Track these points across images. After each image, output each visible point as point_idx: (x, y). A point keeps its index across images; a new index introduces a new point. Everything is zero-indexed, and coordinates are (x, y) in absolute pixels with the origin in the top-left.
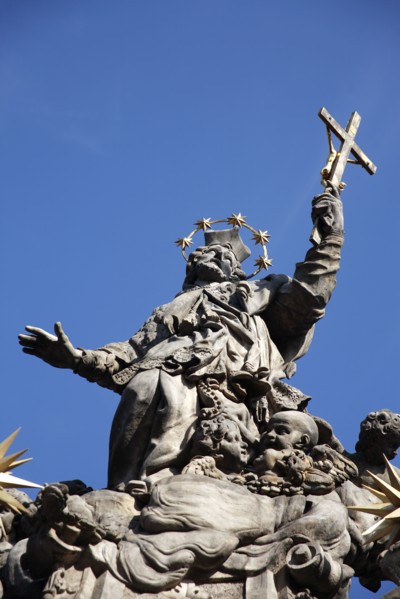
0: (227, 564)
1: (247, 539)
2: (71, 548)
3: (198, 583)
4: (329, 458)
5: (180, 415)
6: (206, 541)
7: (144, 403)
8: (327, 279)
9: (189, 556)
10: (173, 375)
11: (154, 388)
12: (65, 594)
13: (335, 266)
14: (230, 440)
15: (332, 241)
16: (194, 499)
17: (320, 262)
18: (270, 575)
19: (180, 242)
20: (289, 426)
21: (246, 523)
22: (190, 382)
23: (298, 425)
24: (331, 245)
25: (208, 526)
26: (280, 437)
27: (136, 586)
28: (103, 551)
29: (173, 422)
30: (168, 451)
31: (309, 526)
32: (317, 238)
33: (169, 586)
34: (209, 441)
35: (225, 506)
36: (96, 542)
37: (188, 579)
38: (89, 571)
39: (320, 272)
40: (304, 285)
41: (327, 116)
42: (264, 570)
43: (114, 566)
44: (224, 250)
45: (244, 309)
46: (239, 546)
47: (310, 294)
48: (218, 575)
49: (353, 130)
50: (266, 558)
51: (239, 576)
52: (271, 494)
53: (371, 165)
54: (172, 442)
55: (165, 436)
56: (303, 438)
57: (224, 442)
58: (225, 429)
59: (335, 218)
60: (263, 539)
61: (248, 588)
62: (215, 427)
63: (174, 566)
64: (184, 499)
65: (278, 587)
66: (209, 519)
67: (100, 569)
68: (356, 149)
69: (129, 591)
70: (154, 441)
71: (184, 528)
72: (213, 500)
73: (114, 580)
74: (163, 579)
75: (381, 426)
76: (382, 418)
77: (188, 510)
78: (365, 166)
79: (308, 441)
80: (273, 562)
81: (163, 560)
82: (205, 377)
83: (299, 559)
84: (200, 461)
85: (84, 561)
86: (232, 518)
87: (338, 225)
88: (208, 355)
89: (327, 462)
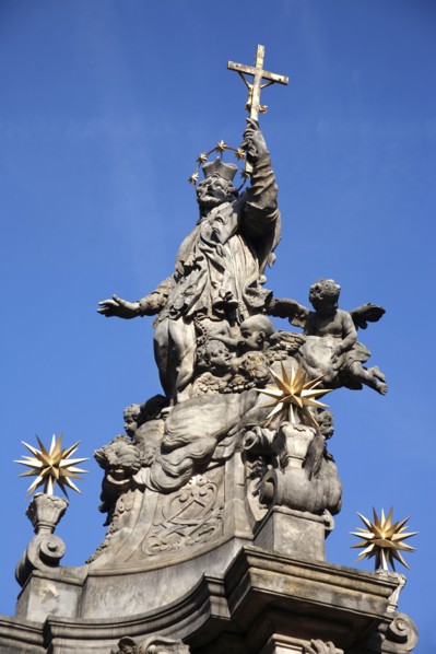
0: (214, 457)
1: (221, 437)
2: (122, 482)
3: (202, 473)
4: (282, 339)
5: (186, 346)
6: (195, 449)
7: (164, 347)
8: (267, 193)
9: (188, 462)
10: (176, 319)
11: (167, 335)
12: (125, 513)
13: (270, 181)
14: (216, 356)
15: (261, 165)
16: (184, 423)
17: (257, 184)
18: (238, 456)
19: (191, 180)
20: (249, 331)
21: (217, 427)
22: (188, 320)
23: (255, 328)
24: (261, 168)
25: (196, 438)
26: (247, 340)
27: (165, 491)
28: (140, 478)
29: (184, 353)
30: (186, 374)
31: (252, 417)
32: (249, 168)
33: (184, 483)
34: (203, 362)
35: (205, 418)
36: (136, 473)
37: (194, 473)
38: (137, 491)
39: (259, 191)
40: (253, 204)
41: (234, 65)
42: (233, 455)
43: (149, 485)
44: (214, 180)
45: (218, 241)
46: (218, 442)
47: (258, 209)
48: (212, 464)
49: (260, 61)
50: (232, 446)
51: (222, 462)
52: (239, 391)
53: (282, 78)
54: (187, 367)
55: (183, 364)
56: (261, 335)
57: (213, 359)
58: (210, 351)
59: (256, 146)
60: (231, 432)
61: (226, 469)
62: (204, 352)
63: (182, 472)
64: (179, 425)
65: (244, 462)
66: (195, 433)
67: (142, 488)
68: (266, 75)
69: (162, 495)
70: (178, 369)
71: (183, 444)
72: (197, 418)
73: (151, 493)
74: (177, 482)
75: (318, 295)
76: (317, 288)
77: (182, 432)
78: (280, 82)
79: (264, 335)
80: (237, 448)
81: (174, 470)
82: (195, 313)
83: (249, 441)
84: (199, 379)
85: (133, 486)
86: (210, 426)
87: (261, 152)
88: (193, 297)
89: (282, 342)
